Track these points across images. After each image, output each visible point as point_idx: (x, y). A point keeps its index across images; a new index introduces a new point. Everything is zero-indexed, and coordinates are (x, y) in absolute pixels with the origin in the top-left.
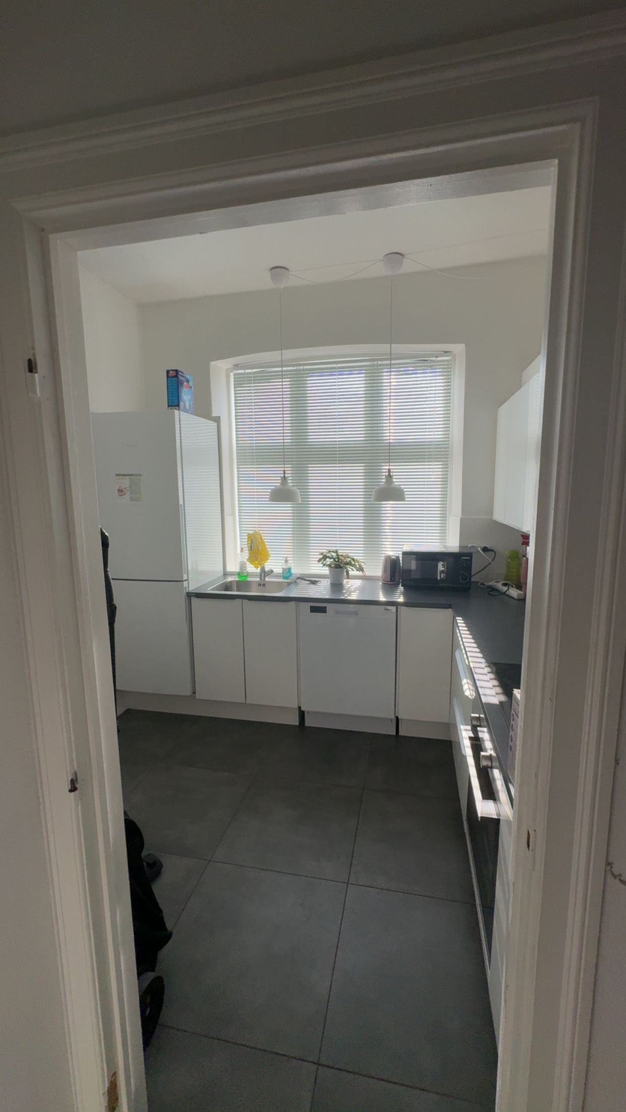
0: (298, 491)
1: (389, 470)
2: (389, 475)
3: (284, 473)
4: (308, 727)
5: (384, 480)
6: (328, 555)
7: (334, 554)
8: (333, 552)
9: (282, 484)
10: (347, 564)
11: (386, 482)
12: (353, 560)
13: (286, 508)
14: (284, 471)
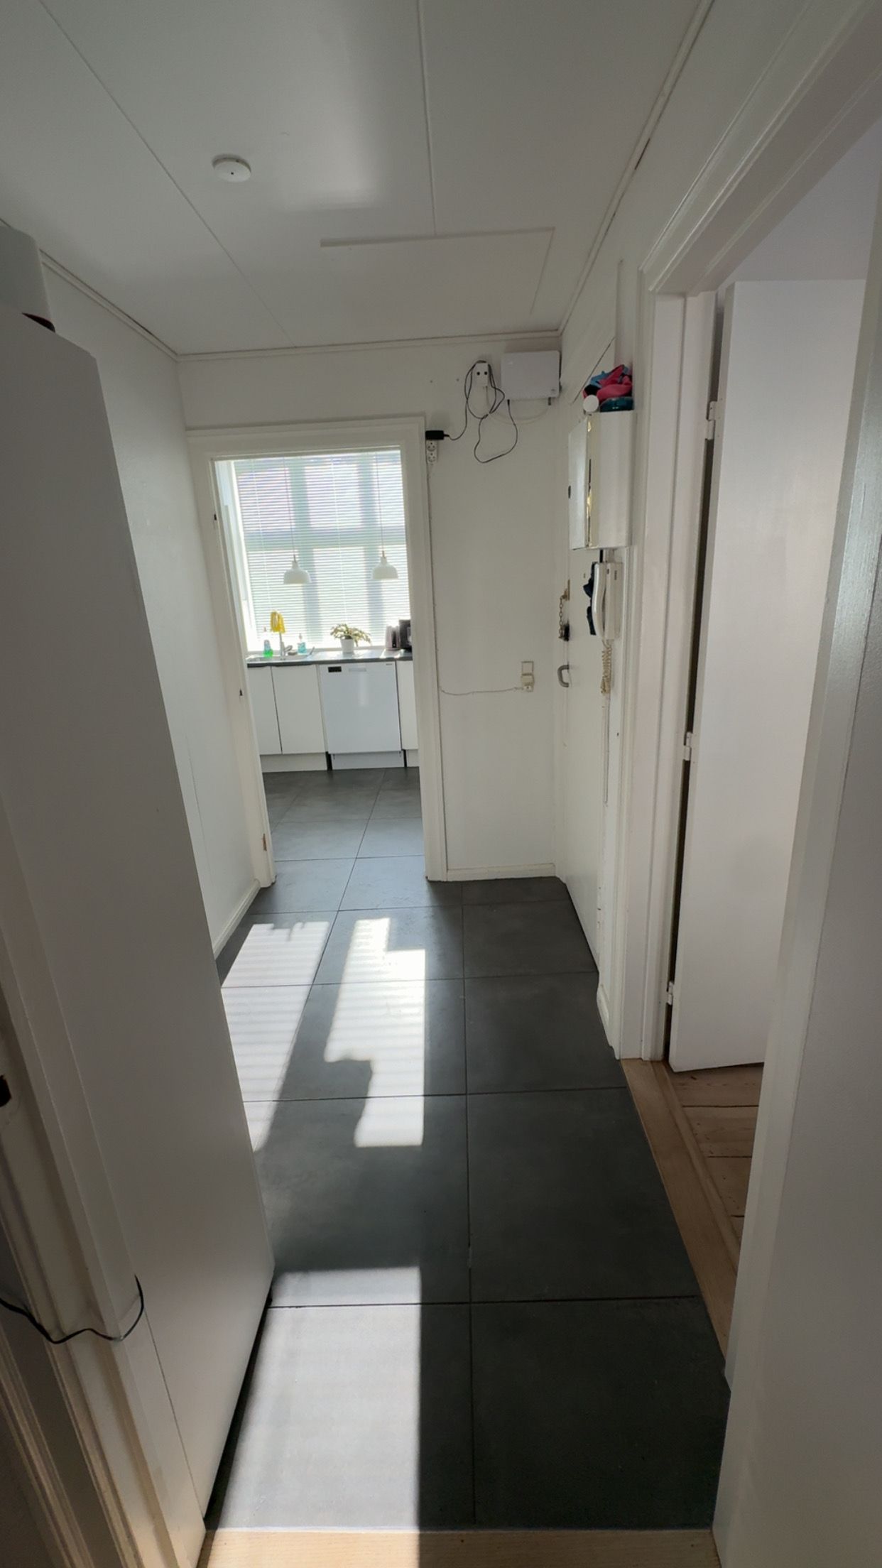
0: (309, 574)
1: (383, 552)
2: (383, 556)
3: (295, 558)
4: (336, 770)
5: (380, 561)
6: (339, 629)
7: (344, 628)
8: (343, 625)
9: (293, 567)
10: (356, 635)
11: (382, 562)
12: (361, 632)
13: (297, 589)
14: (294, 555)
